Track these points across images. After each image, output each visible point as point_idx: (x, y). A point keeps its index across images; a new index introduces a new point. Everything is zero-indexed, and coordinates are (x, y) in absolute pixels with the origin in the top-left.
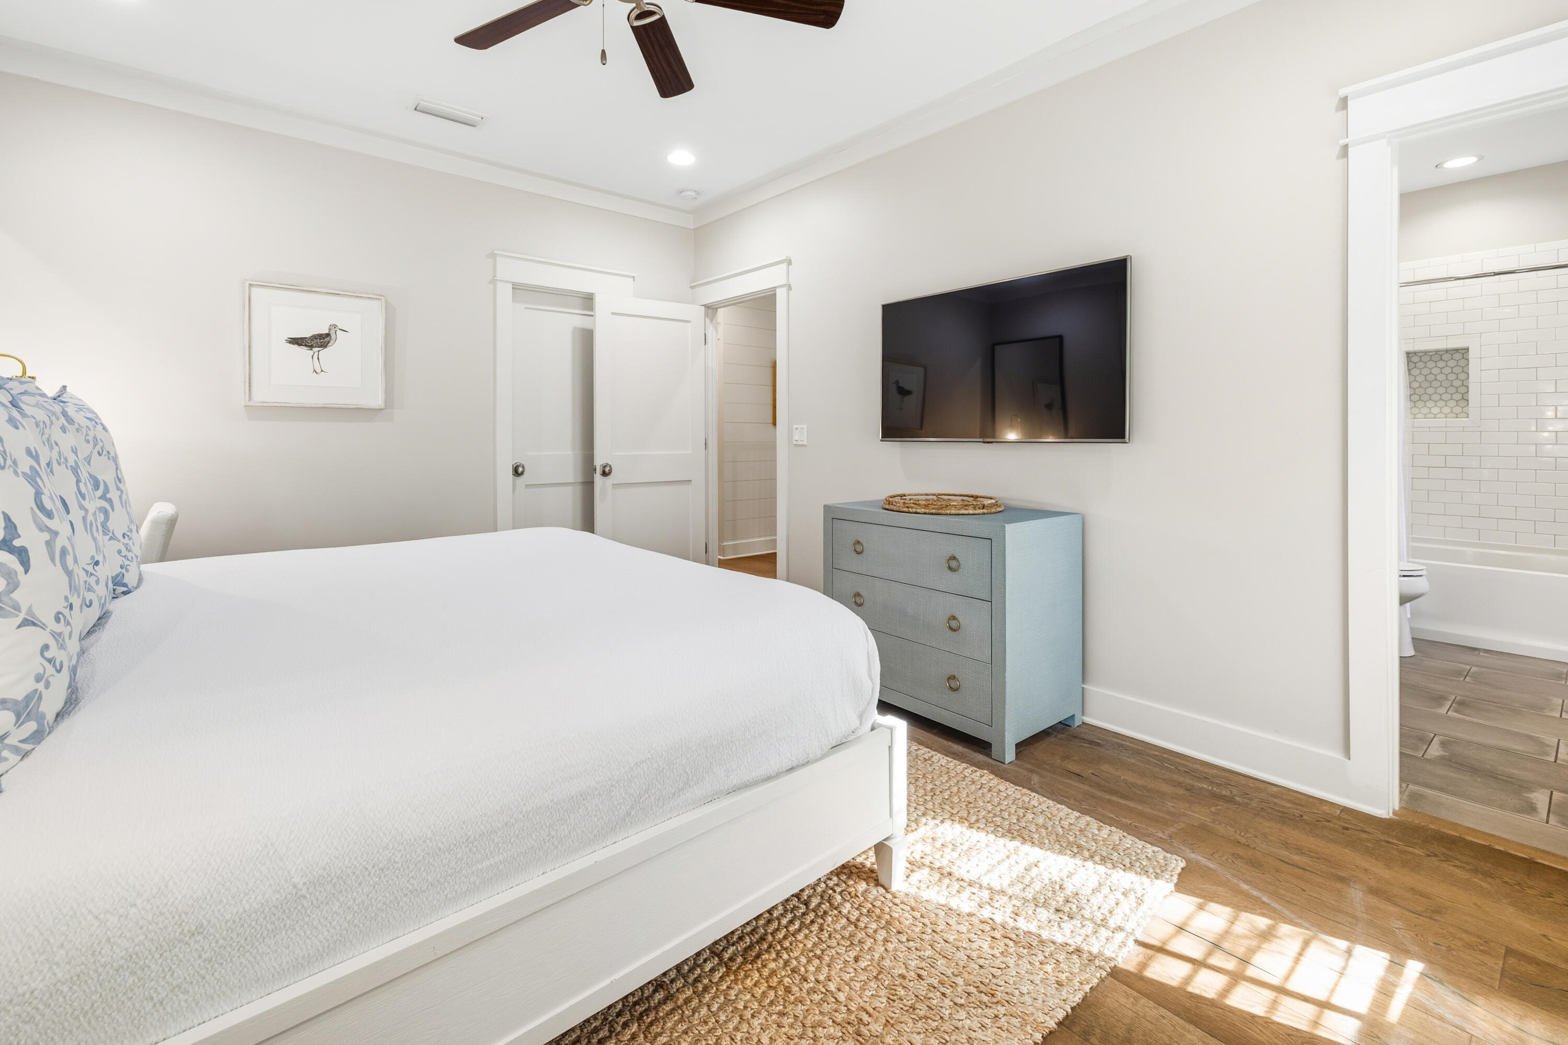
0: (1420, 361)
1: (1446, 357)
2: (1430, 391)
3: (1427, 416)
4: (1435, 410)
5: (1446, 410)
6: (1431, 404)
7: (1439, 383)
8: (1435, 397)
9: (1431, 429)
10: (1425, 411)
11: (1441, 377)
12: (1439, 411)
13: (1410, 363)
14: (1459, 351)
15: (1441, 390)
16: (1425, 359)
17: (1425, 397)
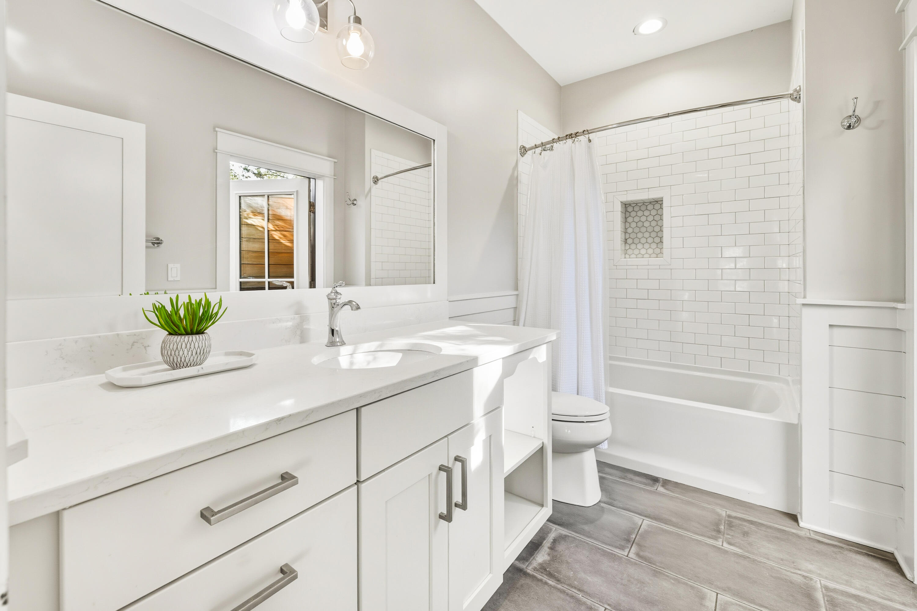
0: (633, 210)
1: (650, 207)
2: (640, 235)
3: (638, 256)
4: (643, 251)
5: (650, 251)
6: (640, 246)
7: (645, 228)
8: (643, 241)
9: (639, 267)
10: (636, 252)
11: (647, 224)
12: (645, 252)
13: (627, 213)
14: (658, 202)
15: (647, 235)
16: (636, 209)
17: (636, 241)
